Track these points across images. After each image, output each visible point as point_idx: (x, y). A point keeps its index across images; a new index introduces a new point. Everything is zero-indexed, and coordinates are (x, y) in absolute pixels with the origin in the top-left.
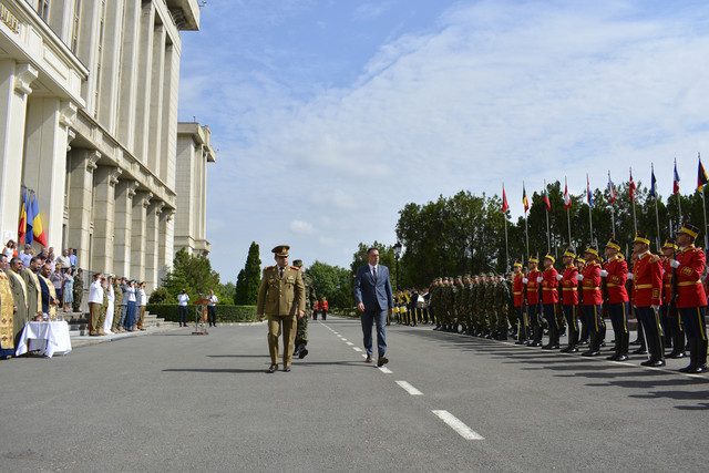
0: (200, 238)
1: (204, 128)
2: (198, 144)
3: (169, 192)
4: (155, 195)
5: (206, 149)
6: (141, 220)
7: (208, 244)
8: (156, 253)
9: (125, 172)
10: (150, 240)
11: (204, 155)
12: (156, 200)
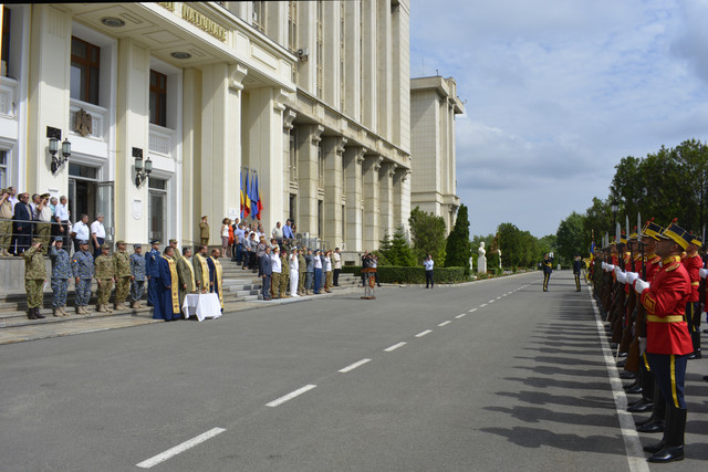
0: (449, 192)
1: (449, 80)
2: (442, 97)
3: (403, 154)
4: (385, 158)
5: (452, 101)
6: (372, 183)
7: (457, 198)
8: (391, 212)
9: (351, 141)
10: (383, 201)
11: (450, 108)
12: (387, 163)
